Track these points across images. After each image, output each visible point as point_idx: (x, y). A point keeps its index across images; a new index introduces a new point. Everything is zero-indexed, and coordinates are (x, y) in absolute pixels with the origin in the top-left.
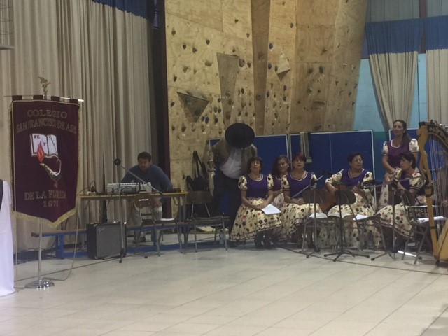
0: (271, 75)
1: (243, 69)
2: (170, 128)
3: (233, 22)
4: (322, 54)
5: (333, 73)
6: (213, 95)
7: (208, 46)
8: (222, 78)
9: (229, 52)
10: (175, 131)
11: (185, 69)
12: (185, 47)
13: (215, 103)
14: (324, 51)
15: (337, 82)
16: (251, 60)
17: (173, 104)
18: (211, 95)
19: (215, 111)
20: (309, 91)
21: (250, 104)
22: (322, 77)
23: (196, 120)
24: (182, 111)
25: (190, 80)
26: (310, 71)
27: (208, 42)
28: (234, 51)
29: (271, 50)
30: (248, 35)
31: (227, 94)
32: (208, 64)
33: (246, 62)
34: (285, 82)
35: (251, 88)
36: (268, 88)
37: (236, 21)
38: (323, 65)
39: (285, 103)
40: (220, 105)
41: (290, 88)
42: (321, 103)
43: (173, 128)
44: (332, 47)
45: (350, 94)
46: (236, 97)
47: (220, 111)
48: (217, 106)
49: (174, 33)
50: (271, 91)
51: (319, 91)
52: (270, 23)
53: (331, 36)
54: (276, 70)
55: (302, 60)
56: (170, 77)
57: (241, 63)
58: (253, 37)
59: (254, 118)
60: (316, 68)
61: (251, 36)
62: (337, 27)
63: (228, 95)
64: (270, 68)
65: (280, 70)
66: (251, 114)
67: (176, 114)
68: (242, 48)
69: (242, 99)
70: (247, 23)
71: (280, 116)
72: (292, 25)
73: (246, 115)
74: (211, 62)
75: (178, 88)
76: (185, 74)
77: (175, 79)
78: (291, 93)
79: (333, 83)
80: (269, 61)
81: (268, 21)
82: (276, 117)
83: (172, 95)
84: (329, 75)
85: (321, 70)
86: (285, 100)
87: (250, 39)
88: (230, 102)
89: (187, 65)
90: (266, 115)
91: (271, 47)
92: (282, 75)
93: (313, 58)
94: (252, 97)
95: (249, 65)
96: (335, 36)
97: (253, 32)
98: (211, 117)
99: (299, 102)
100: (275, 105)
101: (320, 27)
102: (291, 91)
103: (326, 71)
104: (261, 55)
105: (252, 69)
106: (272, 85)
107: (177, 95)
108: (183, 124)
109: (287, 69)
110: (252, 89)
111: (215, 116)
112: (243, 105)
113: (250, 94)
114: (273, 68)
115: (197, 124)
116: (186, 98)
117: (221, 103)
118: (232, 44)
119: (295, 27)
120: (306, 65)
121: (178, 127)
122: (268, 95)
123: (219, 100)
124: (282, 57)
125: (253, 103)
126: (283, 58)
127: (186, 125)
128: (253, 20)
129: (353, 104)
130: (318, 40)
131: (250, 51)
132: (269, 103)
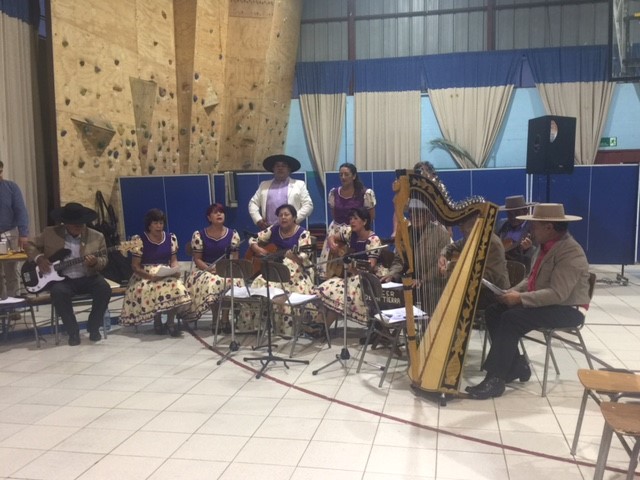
0: (197, 109)
1: (164, 99)
2: (61, 163)
3: (151, 44)
4: (252, 89)
5: (264, 110)
6: (124, 127)
7: (118, 68)
8: (136, 107)
9: (146, 77)
10: (68, 167)
11: (83, 92)
12: (82, 63)
13: (128, 135)
14: (254, 86)
15: (267, 120)
16: (174, 91)
17: (64, 133)
18: (121, 125)
19: (128, 144)
20: (238, 128)
21: (173, 139)
22: (252, 113)
23: (100, 154)
24: (79, 143)
25: (91, 105)
26: (240, 107)
27: (117, 63)
28: (152, 77)
29: (197, 81)
30: (170, 62)
31: (142, 125)
32: (117, 89)
33: (168, 91)
34: (212, 116)
35: (174, 121)
36: (194, 122)
37: (156, 44)
38: (253, 102)
39: (213, 139)
40: (134, 138)
41: (218, 124)
42: (251, 141)
43: (65, 164)
44: (263, 83)
45: (280, 133)
46: (154, 130)
47: (133, 145)
48: (130, 139)
49: (65, 44)
50: (197, 126)
51: (249, 128)
52: (196, 52)
53: (262, 71)
54: (203, 103)
55: (231, 94)
56: (59, 99)
57: (162, 92)
58: (177, 65)
59: (178, 154)
60: (246, 104)
61: (174, 63)
62: (267, 61)
63: (144, 127)
64: (195, 100)
65: (208, 104)
66: (173, 150)
67: (69, 146)
68: (163, 76)
69: (163, 132)
70: (170, 48)
71: (207, 153)
72: (221, 57)
73: (168, 150)
74: (121, 86)
75: (72, 114)
76: (84, 98)
77: (68, 102)
78: (220, 129)
79: (264, 120)
80: (194, 93)
81: (193, 48)
82: (203, 153)
83: (63, 122)
84: (260, 111)
85: (251, 106)
86: (212, 135)
87: (173, 66)
88: (147, 135)
89: (86, 87)
90: (192, 151)
91: (197, 77)
92: (210, 109)
93: (244, 94)
94: (176, 131)
95: (172, 95)
96: (266, 71)
97: (177, 59)
98: (122, 151)
99: (228, 139)
100: (201, 141)
101: (251, 60)
102: (220, 126)
103: (256, 107)
104: (185, 84)
105: (175, 101)
106: (198, 119)
107: (71, 122)
108: (81, 159)
109: (215, 103)
110: (176, 122)
111: (127, 150)
112: (164, 140)
113: (173, 128)
114: (199, 101)
115: (101, 159)
116: (84, 127)
117: (135, 135)
118: (150, 69)
119: (224, 60)
120: (235, 100)
121: (72, 162)
122: (194, 130)
123: (133, 132)
124: (209, 89)
125: (176, 137)
126: (211, 90)
127: (85, 159)
128: (176, 46)
129: (283, 143)
130: (248, 75)
131: (173, 80)
132: (194, 138)
